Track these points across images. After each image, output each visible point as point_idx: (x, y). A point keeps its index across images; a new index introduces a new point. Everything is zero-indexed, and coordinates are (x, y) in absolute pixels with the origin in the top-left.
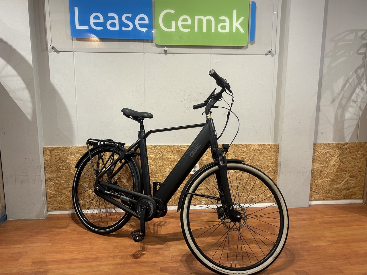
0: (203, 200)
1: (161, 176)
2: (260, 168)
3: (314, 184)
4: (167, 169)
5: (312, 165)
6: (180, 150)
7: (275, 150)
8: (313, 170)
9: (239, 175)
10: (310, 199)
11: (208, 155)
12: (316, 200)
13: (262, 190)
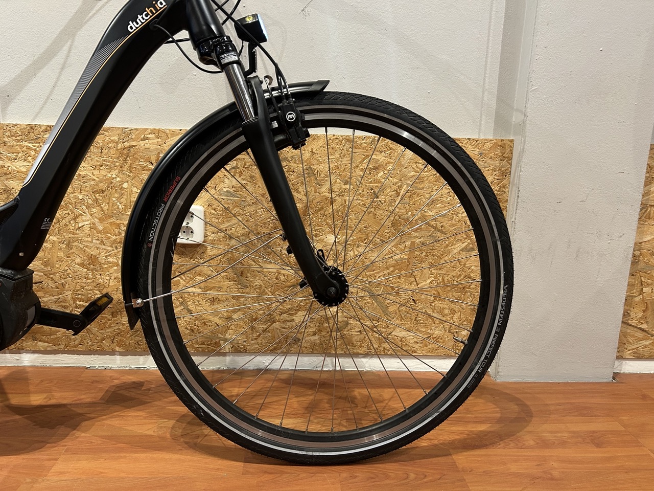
0: (225, 340)
1: (64, 246)
2: (439, 231)
3: (637, 299)
4: (84, 218)
5: (638, 228)
6: (131, 147)
7: (497, 163)
8: (638, 246)
9: (356, 253)
10: (619, 352)
11: (241, 174)
12: (639, 357)
13: (441, 311)
